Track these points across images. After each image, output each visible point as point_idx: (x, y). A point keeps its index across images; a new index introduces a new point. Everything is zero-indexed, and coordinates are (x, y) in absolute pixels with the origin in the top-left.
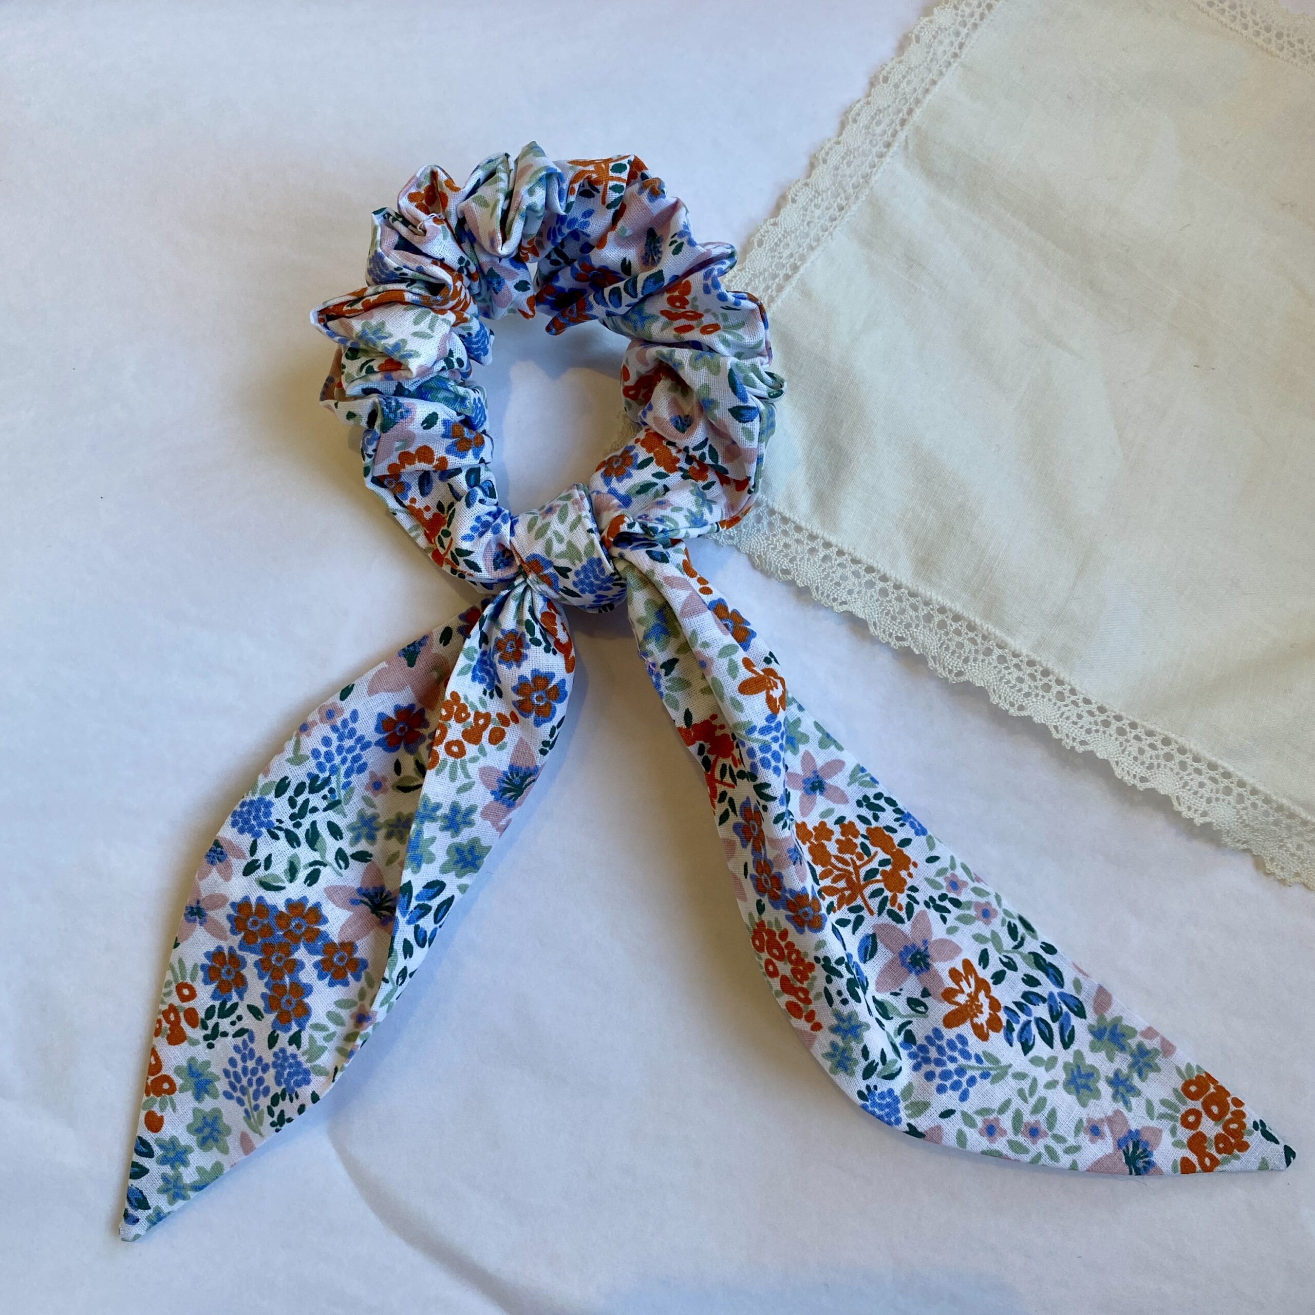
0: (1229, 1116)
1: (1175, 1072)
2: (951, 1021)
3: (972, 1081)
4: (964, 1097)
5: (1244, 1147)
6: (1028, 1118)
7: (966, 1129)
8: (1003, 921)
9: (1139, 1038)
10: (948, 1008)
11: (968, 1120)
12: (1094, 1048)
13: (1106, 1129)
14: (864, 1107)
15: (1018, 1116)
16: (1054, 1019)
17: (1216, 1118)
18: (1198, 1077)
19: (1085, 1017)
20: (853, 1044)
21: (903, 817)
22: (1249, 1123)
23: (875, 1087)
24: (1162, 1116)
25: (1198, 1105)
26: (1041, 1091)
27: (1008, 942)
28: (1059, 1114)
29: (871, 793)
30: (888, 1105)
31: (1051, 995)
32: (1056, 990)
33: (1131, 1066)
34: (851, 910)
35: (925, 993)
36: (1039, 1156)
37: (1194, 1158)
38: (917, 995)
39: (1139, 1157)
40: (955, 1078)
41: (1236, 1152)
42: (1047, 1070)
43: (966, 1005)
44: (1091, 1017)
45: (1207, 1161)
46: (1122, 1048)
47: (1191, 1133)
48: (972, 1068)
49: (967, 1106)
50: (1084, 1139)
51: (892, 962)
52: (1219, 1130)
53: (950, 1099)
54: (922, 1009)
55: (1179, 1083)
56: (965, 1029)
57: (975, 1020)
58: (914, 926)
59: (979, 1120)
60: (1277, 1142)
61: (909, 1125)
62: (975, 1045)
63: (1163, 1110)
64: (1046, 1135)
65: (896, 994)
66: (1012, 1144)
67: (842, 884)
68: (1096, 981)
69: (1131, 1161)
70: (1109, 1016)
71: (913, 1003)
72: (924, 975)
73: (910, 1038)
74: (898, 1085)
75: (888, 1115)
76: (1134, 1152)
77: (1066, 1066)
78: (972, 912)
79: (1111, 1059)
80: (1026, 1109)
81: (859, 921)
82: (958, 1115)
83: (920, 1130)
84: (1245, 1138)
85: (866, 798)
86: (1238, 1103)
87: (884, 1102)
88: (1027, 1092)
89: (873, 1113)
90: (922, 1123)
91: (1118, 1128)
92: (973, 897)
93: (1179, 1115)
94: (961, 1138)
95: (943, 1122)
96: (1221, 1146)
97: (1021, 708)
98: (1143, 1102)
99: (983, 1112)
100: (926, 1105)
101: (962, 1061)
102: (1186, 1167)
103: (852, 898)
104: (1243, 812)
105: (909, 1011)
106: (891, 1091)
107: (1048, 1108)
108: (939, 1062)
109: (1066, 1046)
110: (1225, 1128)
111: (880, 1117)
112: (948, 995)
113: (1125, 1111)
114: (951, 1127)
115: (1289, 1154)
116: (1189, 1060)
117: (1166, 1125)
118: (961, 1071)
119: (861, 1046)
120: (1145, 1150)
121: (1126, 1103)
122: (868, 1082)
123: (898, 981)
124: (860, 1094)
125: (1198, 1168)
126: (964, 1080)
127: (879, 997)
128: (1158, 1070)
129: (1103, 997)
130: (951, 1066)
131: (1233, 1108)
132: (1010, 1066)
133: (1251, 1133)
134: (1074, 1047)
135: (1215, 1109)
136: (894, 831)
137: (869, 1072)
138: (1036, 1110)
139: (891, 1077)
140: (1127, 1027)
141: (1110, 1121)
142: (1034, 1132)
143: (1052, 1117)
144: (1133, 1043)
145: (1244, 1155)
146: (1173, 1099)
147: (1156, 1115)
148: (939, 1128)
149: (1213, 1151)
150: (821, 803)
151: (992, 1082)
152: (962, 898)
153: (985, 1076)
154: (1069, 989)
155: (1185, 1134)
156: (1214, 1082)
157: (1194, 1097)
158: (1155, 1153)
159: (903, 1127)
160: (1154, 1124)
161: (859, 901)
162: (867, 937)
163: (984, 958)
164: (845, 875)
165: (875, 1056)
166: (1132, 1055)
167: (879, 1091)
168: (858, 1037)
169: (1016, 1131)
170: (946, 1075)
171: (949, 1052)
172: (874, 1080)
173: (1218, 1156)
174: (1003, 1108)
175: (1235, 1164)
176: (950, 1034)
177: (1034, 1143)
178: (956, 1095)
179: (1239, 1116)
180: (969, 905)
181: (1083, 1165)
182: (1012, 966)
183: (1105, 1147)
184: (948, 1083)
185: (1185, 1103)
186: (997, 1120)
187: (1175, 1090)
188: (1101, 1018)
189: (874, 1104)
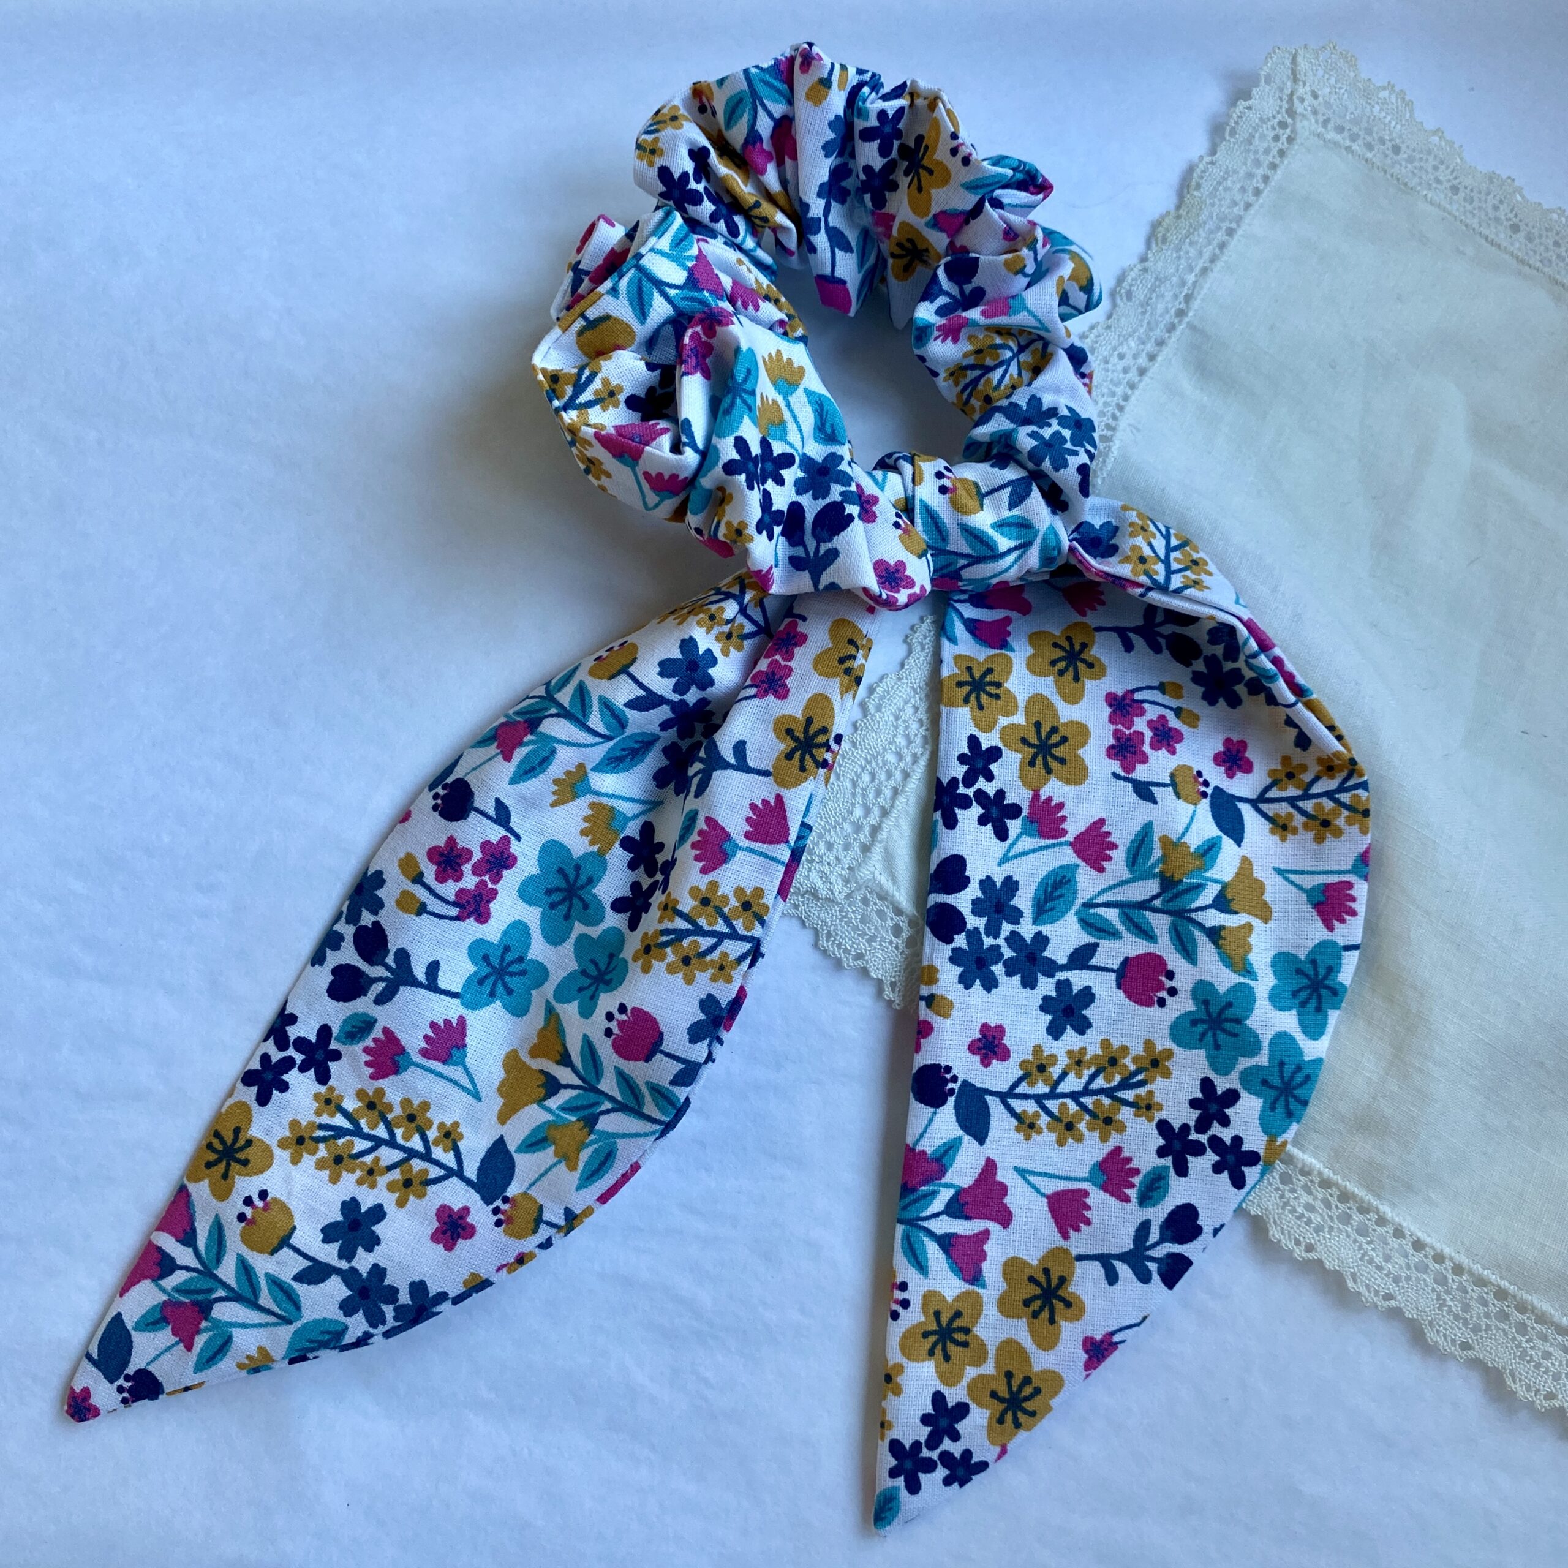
97: (1310, 1248)
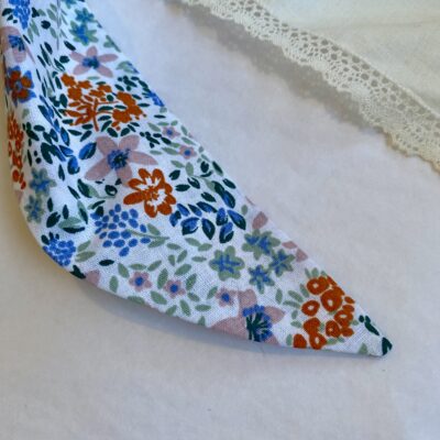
0: (341, 309)
1: (304, 272)
2: (129, 200)
3: (133, 243)
4: (124, 253)
5: (349, 333)
6: (171, 277)
7: (119, 277)
8: (199, 160)
9: (280, 247)
10: (130, 191)
11: (123, 270)
12: (245, 248)
13: (236, 299)
14: (45, 249)
15: (164, 274)
16: (218, 224)
17: (330, 309)
18: (321, 278)
19: (244, 229)
20: (42, 196)
21: (149, 94)
22: (356, 316)
23: (58, 236)
24: (287, 303)
25: (317, 298)
26: (188, 260)
27: (198, 171)
28: (199, 279)
29: (130, 76)
30: (64, 251)
31: (222, 210)
32: (226, 208)
33: (271, 265)
34: (84, 127)
35: (118, 182)
36: (174, 308)
37: (306, 336)
38: (113, 183)
39: (260, 326)
40: (120, 238)
41: (342, 336)
42: (199, 250)
43: (144, 192)
44: (249, 230)
45: (317, 340)
46: (267, 252)
47: (308, 318)
48: (135, 233)
49: (125, 261)
50: (215, 301)
51: (102, 161)
52: (331, 318)
53: (112, 252)
54: (113, 193)
55: (305, 281)
56: (139, 207)
57: (149, 202)
58: (124, 140)
59: (132, 273)
60: (377, 333)
61: (75, 267)
62: (143, 218)
63: (290, 299)
64: (184, 293)
65: (99, 183)
66: (155, 296)
67: (84, 111)
68: (259, 209)
69: (252, 327)
70: (262, 230)
71: (109, 189)
72: (121, 170)
73: (100, 212)
74: (78, 240)
75: (61, 257)
76: (256, 321)
77: (217, 253)
78: (178, 150)
79: (257, 258)
80: (172, 271)
81: (88, 134)
82: (115, 266)
83: (82, 271)
84: (351, 327)
85: (126, 78)
86: (349, 300)
87: (62, 249)
88: (176, 259)
89: (50, 254)
90: (85, 267)
91: (247, 301)
92: (182, 143)
93: (301, 304)
94: (114, 283)
95: (102, 269)
96: (331, 330)
98: (274, 291)
99: (136, 266)
100: (92, 254)
101: (129, 227)
102: (299, 342)
103: (87, 120)
104: (375, 93)
105: (105, 194)
106: (70, 243)
107: (191, 273)
108: (112, 226)
109: (223, 240)
110: (336, 317)
111: (54, 258)
112: (133, 183)
113: (257, 293)
114: (107, 274)
115: (386, 345)
116: (317, 266)
117: (289, 310)
118: (126, 234)
119: (47, 199)
120: (266, 322)
121: (260, 288)
122: (50, 230)
123: (103, 174)
124: (44, 238)
125: (309, 344)
126: (127, 241)
127: (85, 181)
128: (291, 270)
129: (261, 219)
130: (120, 230)
131: (344, 303)
132: (168, 238)
133: (355, 323)
134: (229, 244)
135: (330, 303)
136: (139, 98)
137: (52, 221)
138: (180, 272)
139: (72, 231)
140: (274, 239)
141: (241, 294)
142: (174, 289)
143: (192, 280)
144: (276, 250)
145: (349, 340)
146: (299, 292)
147: (283, 301)
148: (97, 272)
149: (323, 334)
150: (92, 72)
151: (150, 247)
152: (173, 140)
153: (145, 241)
154: (237, 209)
155: (303, 318)
156: (333, 283)
157: (315, 292)
158: (274, 326)
159: (70, 268)
160: (279, 306)
161: (91, 122)
162: (90, 144)
163: (175, 175)
164: (88, 106)
165: (58, 208)
166: (274, 257)
167: (60, 240)
168: (46, 191)
169: (160, 284)
170: (113, 235)
171: (121, 220)
172: (56, 229)
173: (327, 338)
174: (153, 267)
175: (339, 346)
176: (126, 208)
177: (173, 297)
178: (117, 250)
179: (349, 310)
180: (176, 145)
181: (209, 323)
182: (196, 185)
183: (231, 312)
184: (113, 241)
185: (307, 296)
186: (146, 275)
187: (302, 286)
188: (257, 231)
189: (53, 248)
